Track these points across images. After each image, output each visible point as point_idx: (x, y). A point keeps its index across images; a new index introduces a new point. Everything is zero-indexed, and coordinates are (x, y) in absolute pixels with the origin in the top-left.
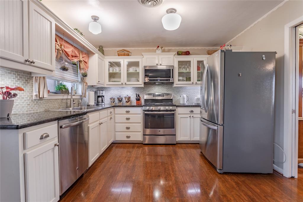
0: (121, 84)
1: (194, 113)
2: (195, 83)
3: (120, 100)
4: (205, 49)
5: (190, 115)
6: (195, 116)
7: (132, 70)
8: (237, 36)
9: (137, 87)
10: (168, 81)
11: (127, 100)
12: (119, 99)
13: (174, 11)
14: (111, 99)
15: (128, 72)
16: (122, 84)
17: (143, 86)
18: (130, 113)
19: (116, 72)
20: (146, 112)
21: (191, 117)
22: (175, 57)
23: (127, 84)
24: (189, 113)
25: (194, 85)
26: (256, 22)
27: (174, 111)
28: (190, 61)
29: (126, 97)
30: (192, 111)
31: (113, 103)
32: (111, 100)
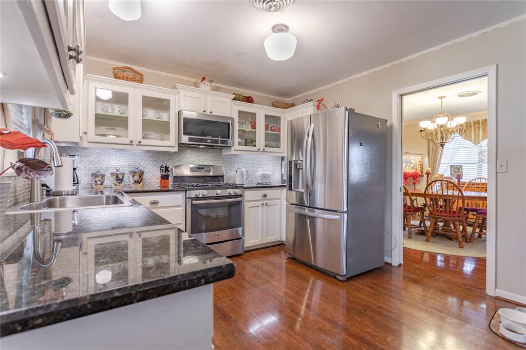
0: (129, 143)
1: (268, 197)
2: (262, 150)
3: (121, 178)
4: (268, 97)
5: (262, 202)
6: (269, 202)
7: (151, 115)
8: (319, 89)
9: (156, 152)
10: (224, 144)
11: (137, 178)
12: (117, 177)
13: (285, 29)
14: (95, 175)
15: (144, 118)
16: (132, 142)
17: (176, 149)
18: (159, 205)
19: (111, 114)
20: (194, 202)
21: (264, 205)
22: (234, 104)
23: (142, 143)
24: (262, 198)
25: (260, 152)
26: (352, 78)
27: (241, 197)
28: (255, 114)
29: (135, 172)
30: (265, 196)
31: (101, 185)
32: (97, 179)
